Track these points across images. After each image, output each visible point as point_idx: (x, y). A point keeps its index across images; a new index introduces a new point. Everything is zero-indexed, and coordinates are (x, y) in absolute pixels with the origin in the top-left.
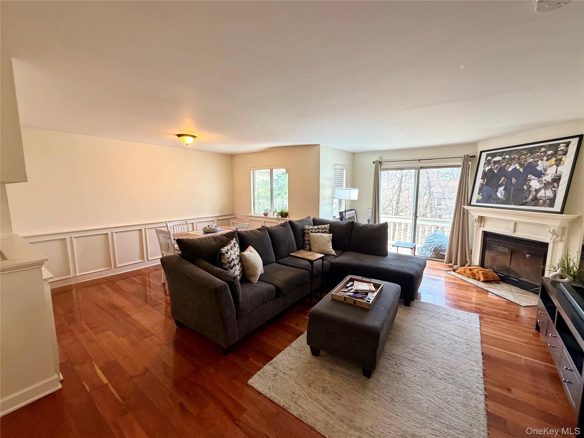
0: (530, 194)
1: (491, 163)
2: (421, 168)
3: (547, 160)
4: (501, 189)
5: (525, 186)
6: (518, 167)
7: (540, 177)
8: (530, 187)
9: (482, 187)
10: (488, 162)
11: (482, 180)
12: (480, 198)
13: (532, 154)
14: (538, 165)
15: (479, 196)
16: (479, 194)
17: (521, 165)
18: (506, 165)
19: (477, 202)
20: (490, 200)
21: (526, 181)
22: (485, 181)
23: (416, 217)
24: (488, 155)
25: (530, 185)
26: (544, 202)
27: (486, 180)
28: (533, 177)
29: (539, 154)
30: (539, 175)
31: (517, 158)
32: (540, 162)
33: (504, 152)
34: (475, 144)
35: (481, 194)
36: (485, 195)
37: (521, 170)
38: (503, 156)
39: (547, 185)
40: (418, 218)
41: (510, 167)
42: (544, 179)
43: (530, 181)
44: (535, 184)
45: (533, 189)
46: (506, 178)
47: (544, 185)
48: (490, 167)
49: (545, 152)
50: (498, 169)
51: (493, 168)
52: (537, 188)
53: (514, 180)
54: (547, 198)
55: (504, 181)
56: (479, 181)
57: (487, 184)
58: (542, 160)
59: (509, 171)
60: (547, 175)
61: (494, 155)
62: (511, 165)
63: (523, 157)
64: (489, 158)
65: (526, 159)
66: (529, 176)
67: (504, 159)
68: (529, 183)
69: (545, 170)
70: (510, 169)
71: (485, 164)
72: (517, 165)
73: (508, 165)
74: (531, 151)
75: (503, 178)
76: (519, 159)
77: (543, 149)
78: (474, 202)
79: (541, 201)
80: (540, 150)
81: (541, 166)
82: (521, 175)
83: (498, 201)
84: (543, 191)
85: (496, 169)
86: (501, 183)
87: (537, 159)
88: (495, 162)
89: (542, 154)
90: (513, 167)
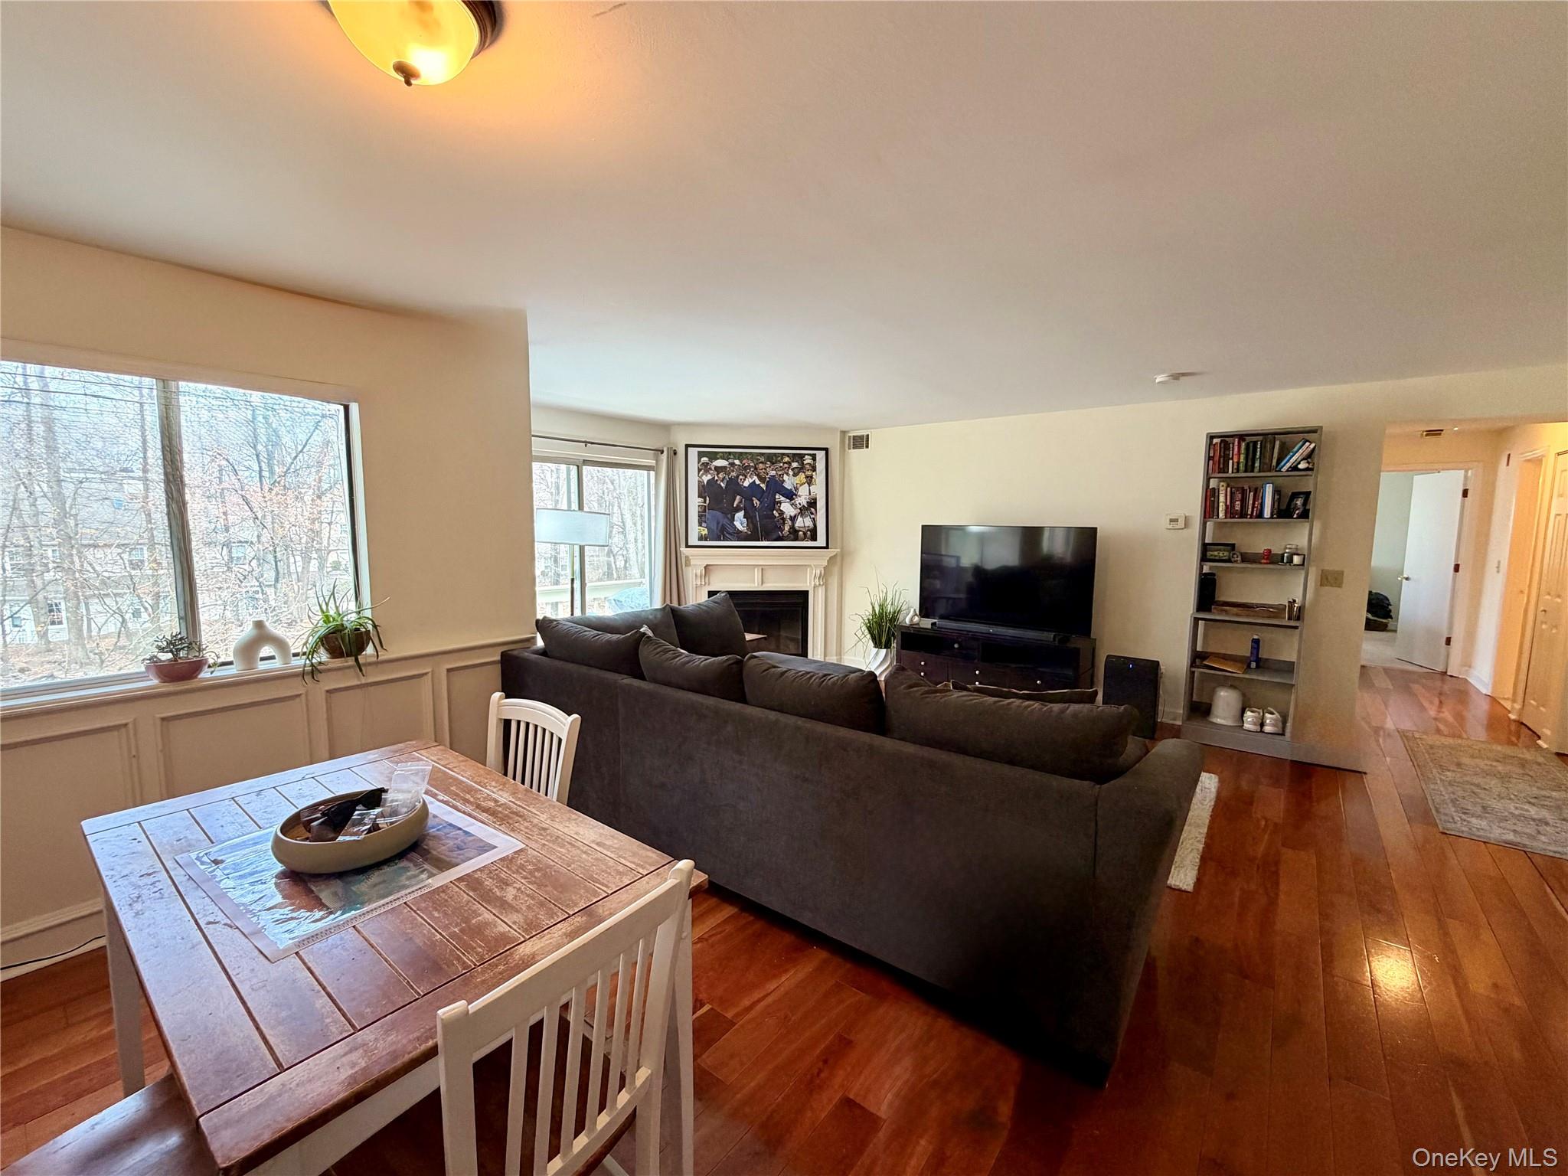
0: (784, 523)
1: (710, 469)
2: (586, 462)
3: (795, 475)
4: (740, 515)
6: (758, 482)
7: (791, 499)
8: (782, 513)
10: (704, 468)
11: (701, 500)
12: (705, 532)
13: (773, 463)
14: (784, 481)
17: (762, 479)
18: (737, 477)
20: (724, 535)
21: (775, 504)
22: (708, 502)
25: (782, 511)
27: (708, 498)
28: (783, 498)
29: (782, 464)
30: (791, 495)
31: (752, 466)
33: (730, 453)
34: (665, 427)
35: (704, 524)
37: (763, 486)
38: (730, 461)
39: (803, 511)
42: (797, 503)
44: (787, 508)
47: (799, 511)
48: (709, 477)
49: (789, 463)
50: (725, 481)
51: (716, 478)
52: (793, 514)
53: (756, 502)
54: (807, 529)
55: (741, 502)
57: (710, 507)
58: (787, 474)
59: (745, 487)
60: (800, 496)
63: (761, 466)
64: (705, 459)
66: (777, 497)
67: (733, 464)
68: (780, 507)
69: (797, 489)
70: (746, 484)
71: (699, 470)
72: (755, 478)
74: (772, 459)
75: (738, 497)
76: (756, 469)
77: (786, 459)
78: (694, 540)
80: (782, 459)
81: (789, 482)
83: (739, 536)
85: (722, 481)
86: (737, 505)
87: (780, 473)
88: (718, 469)
89: (786, 465)
90: (751, 481)
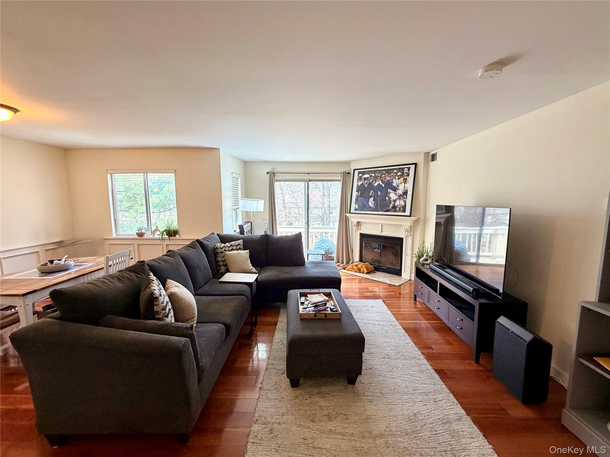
0: (390, 203)
1: (362, 179)
2: (310, 180)
3: (399, 179)
4: (371, 199)
5: (387, 198)
6: (381, 183)
7: (395, 191)
8: (390, 198)
9: (358, 198)
10: (360, 179)
11: (357, 193)
12: (357, 207)
13: (389, 174)
14: (393, 182)
15: (356, 205)
16: (356, 204)
17: (383, 182)
18: (372, 182)
19: (355, 210)
20: (364, 208)
21: (387, 194)
22: (359, 194)
23: (308, 226)
24: (359, 173)
25: (390, 197)
26: (400, 209)
27: (360, 192)
28: (391, 191)
29: (393, 174)
30: (395, 189)
31: (379, 176)
32: (394, 180)
33: (370, 171)
34: (348, 163)
35: (357, 204)
36: (360, 205)
37: (383, 185)
38: (370, 174)
39: (400, 197)
40: (309, 226)
41: (375, 183)
42: (398, 193)
43: (390, 193)
44: (393, 196)
45: (392, 199)
46: (374, 191)
47: (398, 197)
48: (361, 182)
49: (397, 173)
50: (367, 184)
51: (364, 183)
52: (395, 199)
53: (379, 193)
54: (401, 206)
55: (372, 193)
56: (355, 193)
57: (361, 196)
58: (395, 179)
59: (375, 186)
60: (399, 189)
61: (364, 173)
62: (376, 181)
63: (383, 175)
64: (360, 175)
65: (385, 177)
66: (389, 190)
67: (371, 176)
68: (389, 195)
69: (398, 186)
70: (376, 185)
71: (358, 180)
72: (380, 181)
73: (374, 182)
74: (388, 172)
75: (372, 191)
76: (381, 177)
77: (395, 171)
78: (353, 211)
79: (398, 208)
80: (393, 171)
81: (395, 183)
82: (384, 189)
83: (370, 209)
84: (398, 201)
85: (366, 184)
86: (371, 195)
87: (392, 178)
88: (365, 179)
89: (395, 174)
90: (378, 183)
